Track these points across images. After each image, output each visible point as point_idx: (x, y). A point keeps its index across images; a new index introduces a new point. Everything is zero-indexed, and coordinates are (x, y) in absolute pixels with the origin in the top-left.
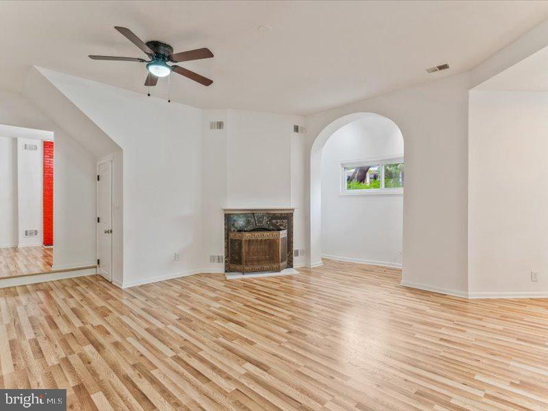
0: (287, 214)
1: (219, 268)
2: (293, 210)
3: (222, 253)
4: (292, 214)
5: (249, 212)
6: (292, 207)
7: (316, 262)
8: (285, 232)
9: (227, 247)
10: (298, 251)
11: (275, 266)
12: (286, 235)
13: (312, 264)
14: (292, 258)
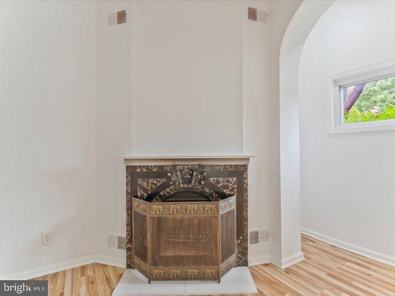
0: (236, 166)
1: (119, 259)
2: (248, 159)
3: (123, 234)
4: (245, 167)
5: (167, 163)
6: (245, 154)
7: (291, 257)
8: (233, 200)
9: (129, 225)
10: (257, 233)
11: (210, 270)
12: (234, 207)
13: (283, 260)
14: (246, 249)
